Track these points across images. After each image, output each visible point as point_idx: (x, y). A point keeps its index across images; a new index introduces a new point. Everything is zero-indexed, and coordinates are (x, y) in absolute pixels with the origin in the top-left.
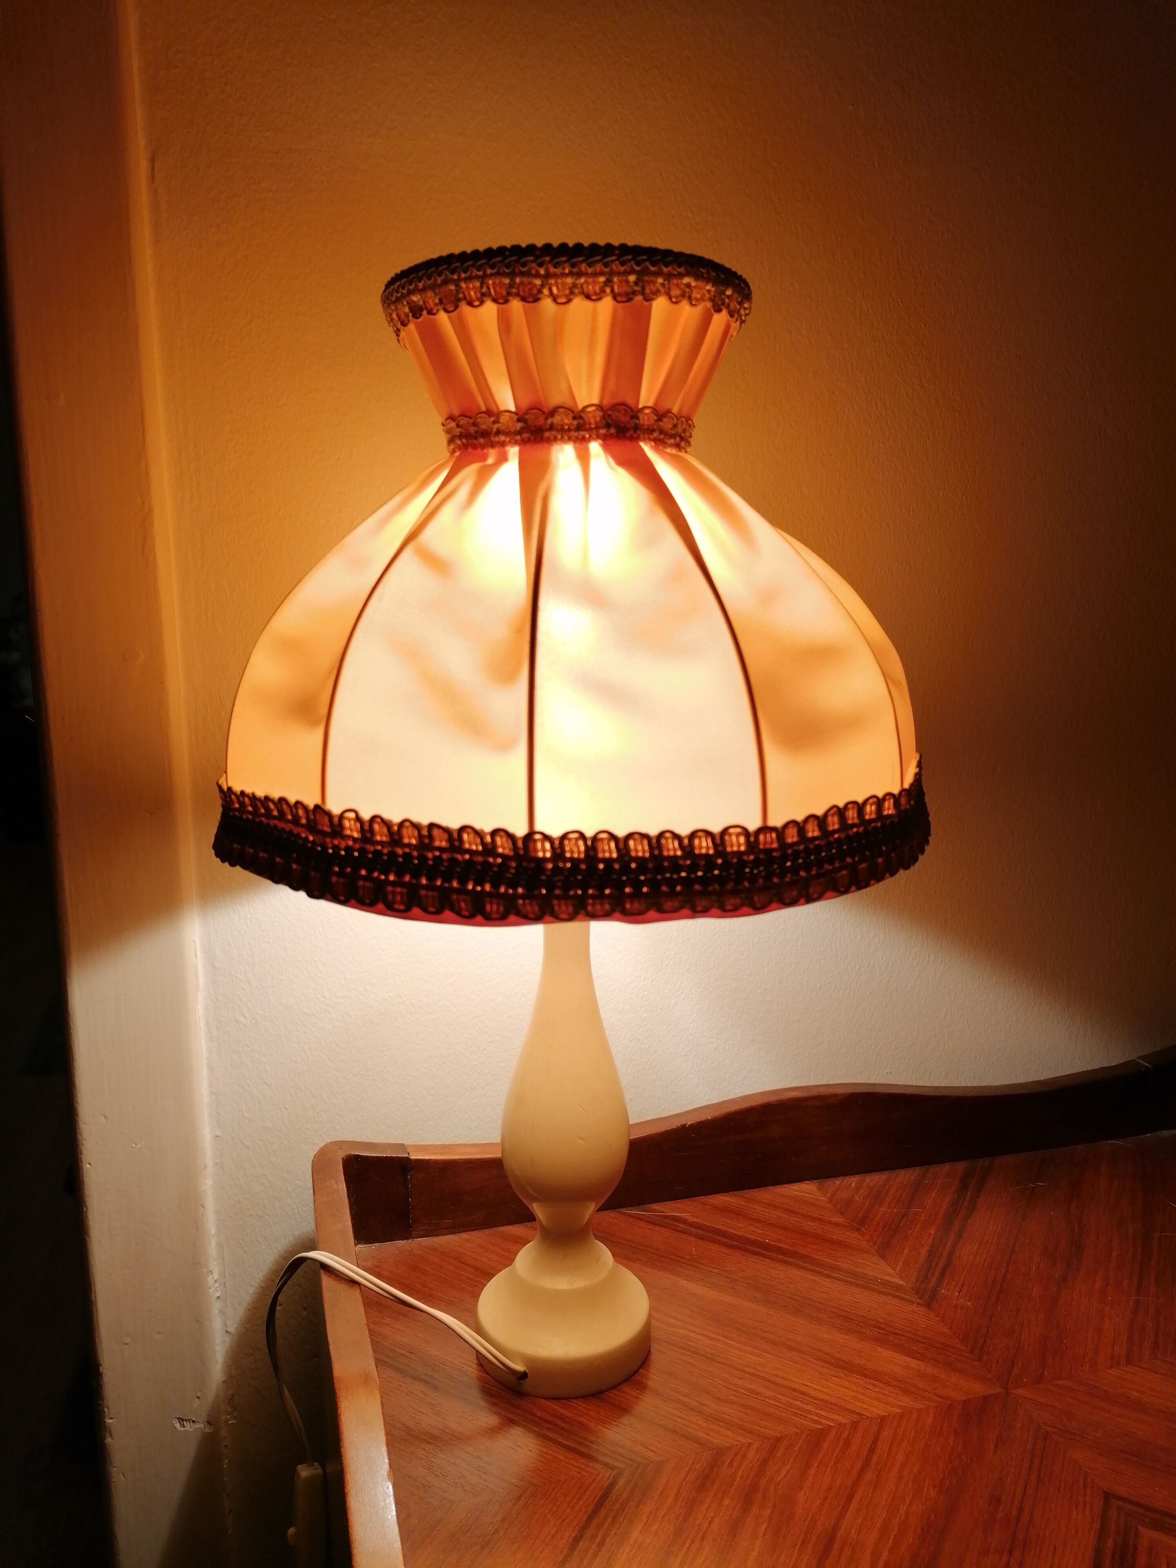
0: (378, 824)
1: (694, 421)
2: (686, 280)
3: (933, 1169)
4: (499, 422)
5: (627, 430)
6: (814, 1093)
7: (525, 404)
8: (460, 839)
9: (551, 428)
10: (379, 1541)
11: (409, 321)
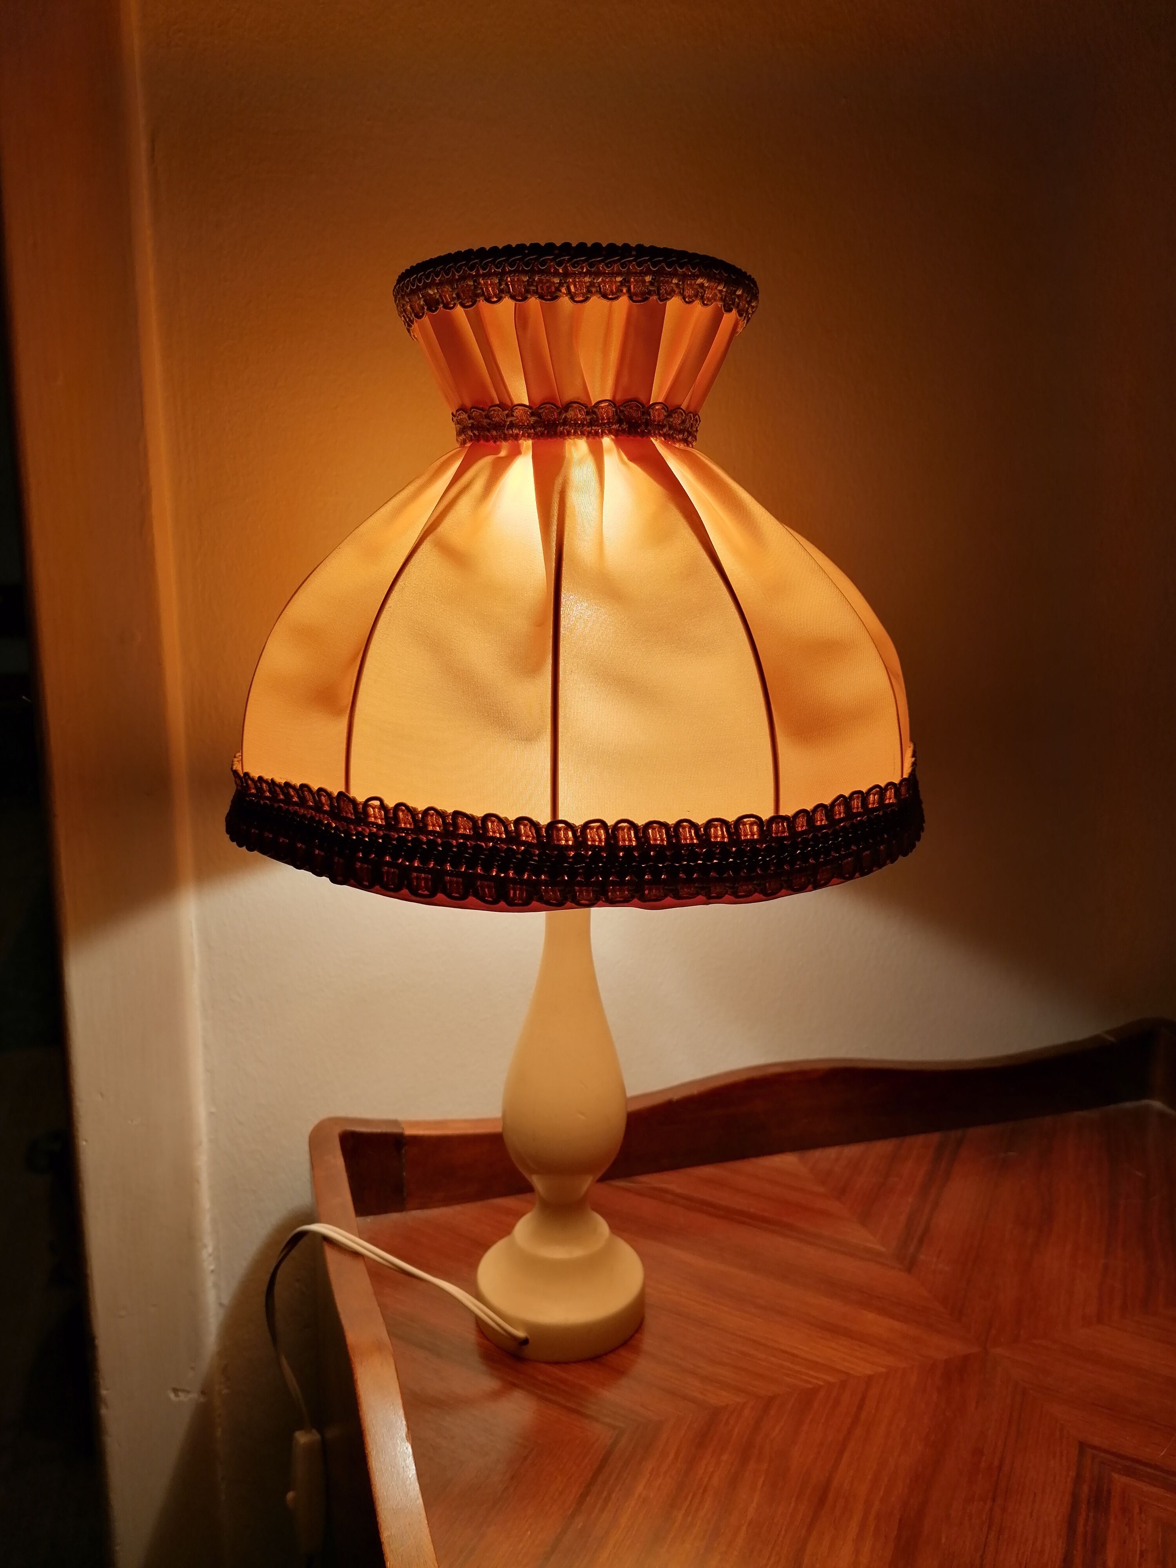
0: (403, 811)
1: (699, 414)
2: (700, 281)
3: (909, 1140)
4: (513, 416)
5: (639, 426)
6: (796, 1068)
7: (538, 399)
8: (485, 827)
9: (565, 422)
10: (401, 1499)
11: (423, 314)
